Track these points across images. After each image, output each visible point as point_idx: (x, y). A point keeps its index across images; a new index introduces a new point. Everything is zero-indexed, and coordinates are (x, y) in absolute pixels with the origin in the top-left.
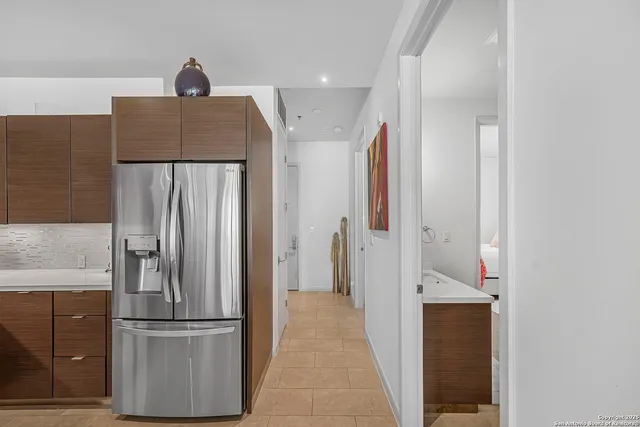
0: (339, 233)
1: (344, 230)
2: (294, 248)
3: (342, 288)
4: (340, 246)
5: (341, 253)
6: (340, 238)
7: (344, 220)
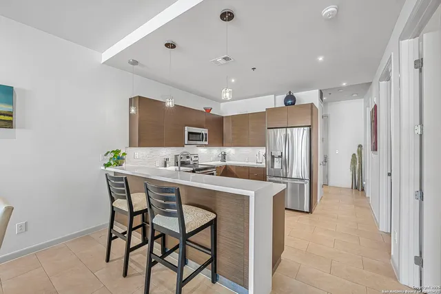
0: (357, 154)
1: (360, 153)
2: (326, 162)
3: (358, 186)
4: (357, 162)
5: (357, 166)
6: (357, 157)
7: (360, 146)
